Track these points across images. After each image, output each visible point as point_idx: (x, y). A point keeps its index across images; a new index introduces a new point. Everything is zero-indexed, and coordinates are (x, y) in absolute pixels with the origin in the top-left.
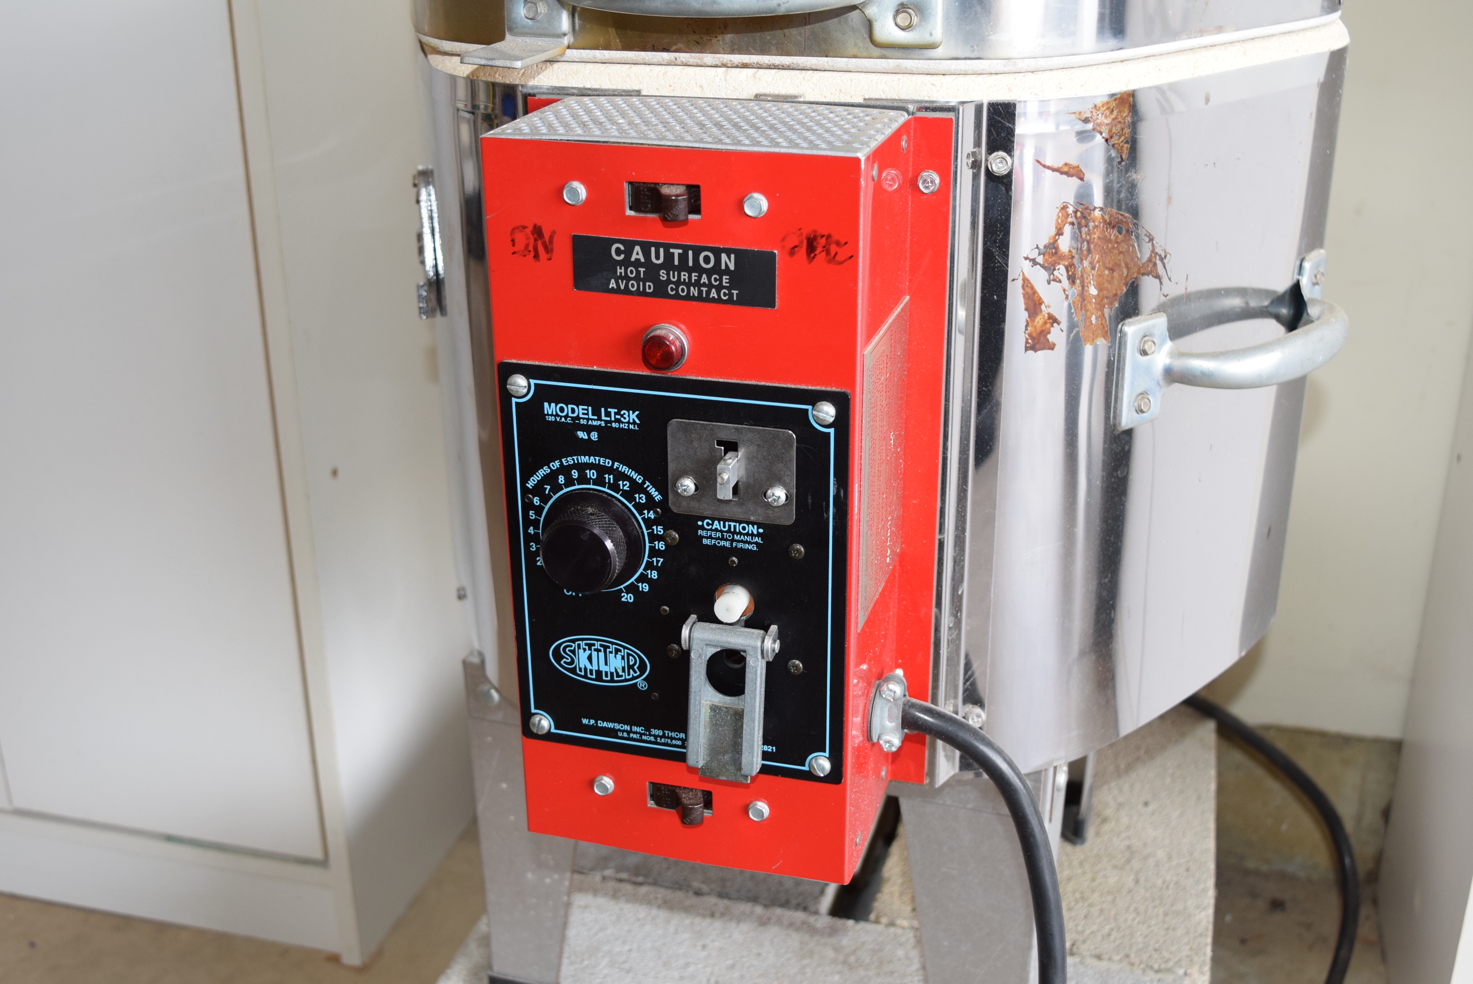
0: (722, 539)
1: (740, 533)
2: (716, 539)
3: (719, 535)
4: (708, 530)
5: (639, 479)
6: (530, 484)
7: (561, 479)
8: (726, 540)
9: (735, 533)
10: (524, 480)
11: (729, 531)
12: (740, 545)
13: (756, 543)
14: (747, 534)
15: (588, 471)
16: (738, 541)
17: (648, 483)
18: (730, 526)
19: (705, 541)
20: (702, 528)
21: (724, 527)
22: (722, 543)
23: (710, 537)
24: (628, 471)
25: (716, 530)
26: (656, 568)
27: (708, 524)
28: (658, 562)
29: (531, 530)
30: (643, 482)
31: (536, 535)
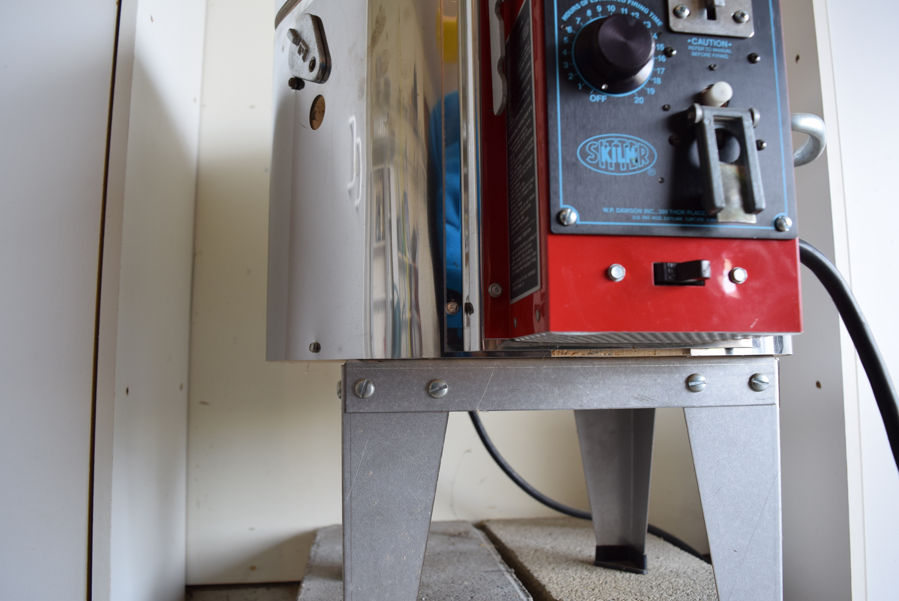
0: (705, 51)
1: (716, 47)
2: (702, 51)
3: (702, 48)
4: (695, 45)
5: (646, 10)
6: (565, 17)
7: (589, 13)
8: (708, 52)
9: (713, 47)
10: (561, 14)
11: (709, 46)
12: (717, 56)
13: (727, 53)
14: (721, 47)
15: (609, 6)
16: (716, 53)
17: (652, 14)
18: (709, 42)
19: (694, 54)
20: (690, 44)
21: (706, 42)
22: (705, 55)
23: (696, 51)
24: (638, 5)
25: (700, 45)
26: (660, 76)
27: (695, 41)
28: (661, 71)
29: (565, 52)
30: (649, 13)
31: (569, 56)
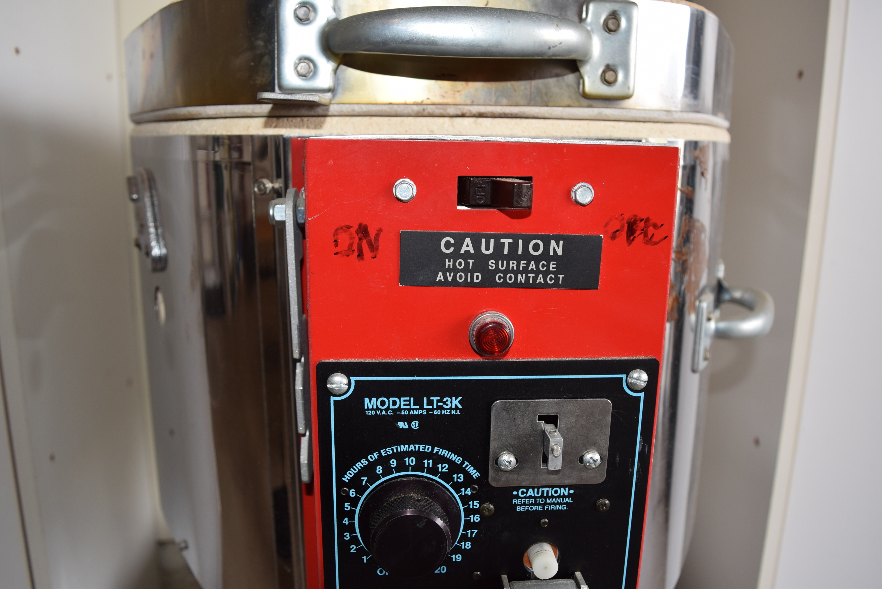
0: (536, 504)
1: (552, 497)
2: (529, 505)
3: (532, 501)
4: (522, 498)
5: (458, 460)
6: (346, 478)
7: (379, 470)
8: (539, 504)
9: (548, 497)
10: (341, 474)
11: (542, 496)
12: (551, 507)
13: (567, 503)
14: (559, 497)
15: (407, 459)
16: (550, 504)
17: (466, 463)
18: (543, 492)
19: (519, 509)
20: (517, 497)
21: (538, 493)
22: (535, 508)
23: (524, 504)
24: (448, 454)
25: (530, 497)
26: (471, 539)
27: (523, 493)
28: (472, 533)
29: (346, 521)
30: (463, 463)
31: (351, 526)
